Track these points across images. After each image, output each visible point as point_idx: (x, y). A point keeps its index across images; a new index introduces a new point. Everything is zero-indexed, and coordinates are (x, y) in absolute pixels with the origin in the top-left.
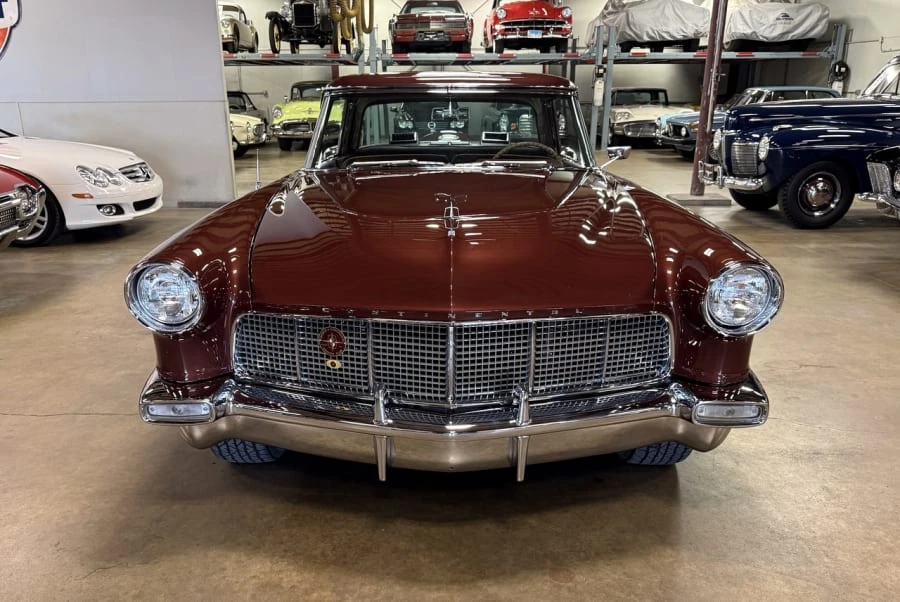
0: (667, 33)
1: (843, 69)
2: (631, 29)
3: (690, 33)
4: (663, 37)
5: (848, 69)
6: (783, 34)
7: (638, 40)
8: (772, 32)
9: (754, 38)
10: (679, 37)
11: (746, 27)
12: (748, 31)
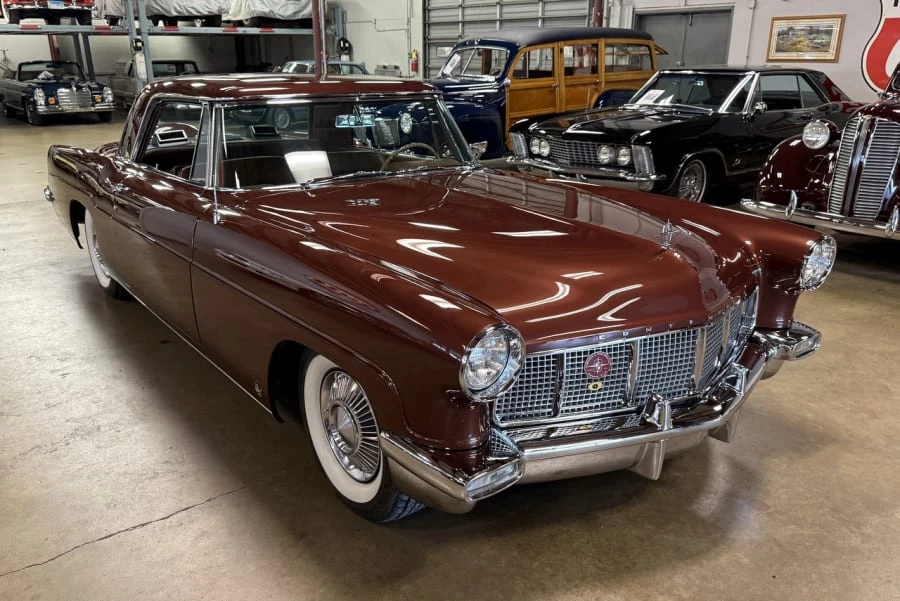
0: (193, 8)
1: (347, 45)
2: (157, 4)
3: (215, 10)
4: (189, 12)
5: (350, 45)
6: (295, 13)
7: (167, 14)
8: (285, 11)
9: (271, 16)
10: (206, 13)
11: (263, 6)
12: (267, 10)
